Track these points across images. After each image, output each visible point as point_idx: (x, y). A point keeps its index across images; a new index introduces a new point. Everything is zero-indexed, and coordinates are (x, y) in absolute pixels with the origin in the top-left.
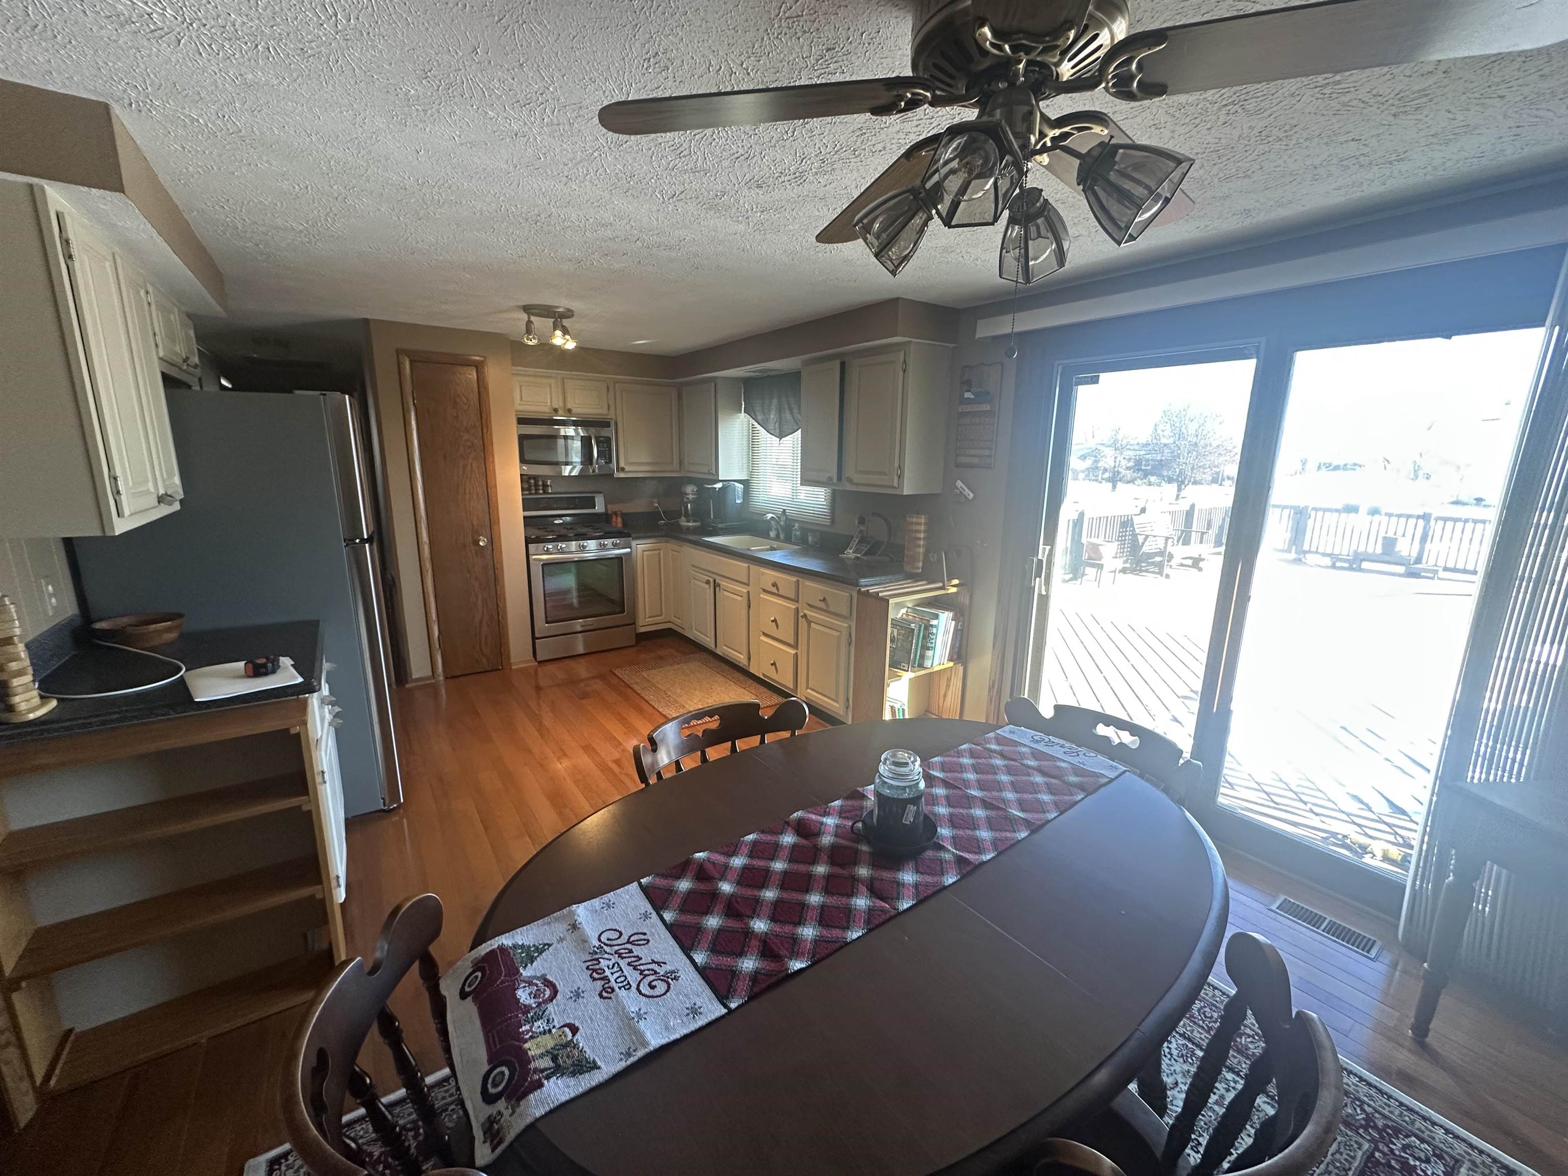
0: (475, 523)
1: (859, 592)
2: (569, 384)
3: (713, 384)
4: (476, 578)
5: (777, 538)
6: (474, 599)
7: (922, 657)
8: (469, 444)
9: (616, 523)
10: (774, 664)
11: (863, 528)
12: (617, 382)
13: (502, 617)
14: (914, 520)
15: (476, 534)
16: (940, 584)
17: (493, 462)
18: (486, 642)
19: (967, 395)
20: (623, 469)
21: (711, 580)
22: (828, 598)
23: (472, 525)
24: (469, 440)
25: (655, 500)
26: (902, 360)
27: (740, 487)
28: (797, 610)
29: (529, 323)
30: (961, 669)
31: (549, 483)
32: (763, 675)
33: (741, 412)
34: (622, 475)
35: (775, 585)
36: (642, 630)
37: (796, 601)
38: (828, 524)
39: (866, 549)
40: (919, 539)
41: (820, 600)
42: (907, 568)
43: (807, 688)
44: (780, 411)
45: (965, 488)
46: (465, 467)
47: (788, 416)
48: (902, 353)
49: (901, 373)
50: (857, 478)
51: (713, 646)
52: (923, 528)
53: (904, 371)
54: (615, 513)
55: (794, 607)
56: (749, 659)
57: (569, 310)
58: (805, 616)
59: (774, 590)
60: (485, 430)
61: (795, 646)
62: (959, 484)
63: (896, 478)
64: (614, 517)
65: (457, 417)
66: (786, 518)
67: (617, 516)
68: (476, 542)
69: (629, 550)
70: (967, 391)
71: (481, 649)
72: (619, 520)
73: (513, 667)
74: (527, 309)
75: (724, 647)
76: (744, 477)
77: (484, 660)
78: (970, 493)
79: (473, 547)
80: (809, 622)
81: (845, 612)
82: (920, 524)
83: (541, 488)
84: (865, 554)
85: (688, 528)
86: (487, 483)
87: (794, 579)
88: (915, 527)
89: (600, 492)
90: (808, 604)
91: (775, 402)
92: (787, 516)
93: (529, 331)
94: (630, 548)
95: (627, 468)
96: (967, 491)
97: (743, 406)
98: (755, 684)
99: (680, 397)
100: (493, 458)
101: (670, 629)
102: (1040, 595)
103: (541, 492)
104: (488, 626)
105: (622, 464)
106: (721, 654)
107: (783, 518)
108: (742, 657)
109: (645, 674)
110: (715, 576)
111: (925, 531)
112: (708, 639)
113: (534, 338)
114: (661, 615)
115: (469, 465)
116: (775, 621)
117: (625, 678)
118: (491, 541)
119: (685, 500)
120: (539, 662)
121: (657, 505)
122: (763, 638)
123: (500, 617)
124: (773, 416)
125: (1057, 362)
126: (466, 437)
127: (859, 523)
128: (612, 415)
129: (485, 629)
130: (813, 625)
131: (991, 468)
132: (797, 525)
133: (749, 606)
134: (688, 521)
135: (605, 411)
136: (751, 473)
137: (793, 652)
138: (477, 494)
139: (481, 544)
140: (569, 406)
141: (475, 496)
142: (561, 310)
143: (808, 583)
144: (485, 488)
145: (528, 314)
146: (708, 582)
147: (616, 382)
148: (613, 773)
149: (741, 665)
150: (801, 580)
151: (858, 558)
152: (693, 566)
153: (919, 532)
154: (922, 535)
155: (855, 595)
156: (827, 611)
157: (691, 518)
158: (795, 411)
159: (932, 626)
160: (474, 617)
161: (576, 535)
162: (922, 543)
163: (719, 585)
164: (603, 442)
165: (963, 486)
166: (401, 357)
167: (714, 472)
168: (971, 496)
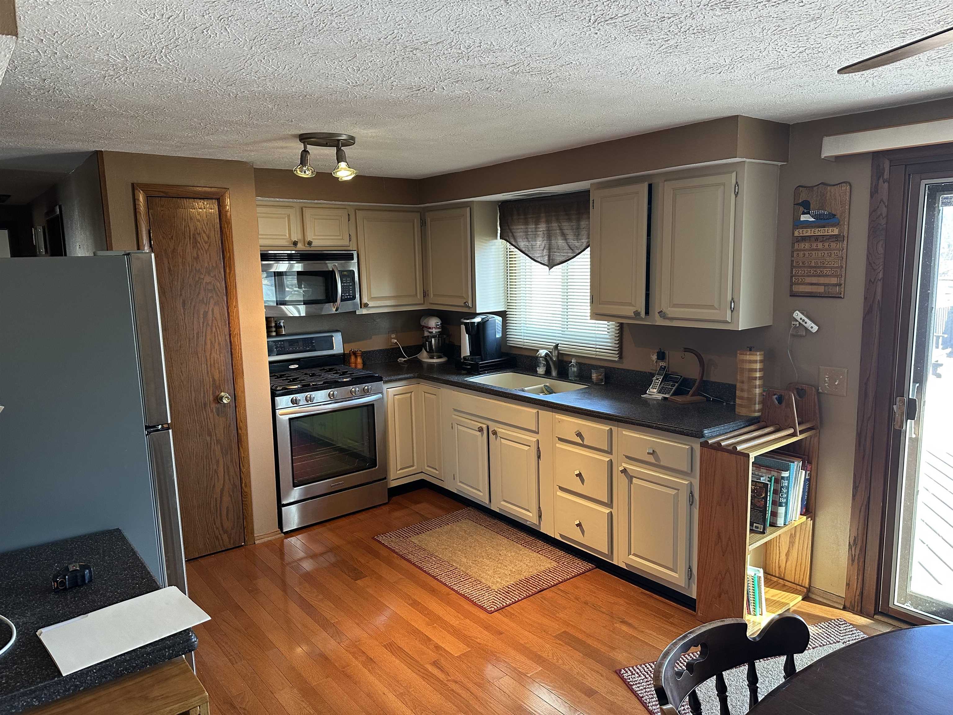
0: (217, 377)
1: (704, 445)
2: (308, 213)
3: (468, 209)
4: (218, 441)
5: (548, 373)
6: (215, 467)
7: (774, 514)
8: (210, 287)
9: (356, 363)
10: (579, 525)
11: (662, 364)
12: (359, 210)
13: (245, 483)
14: (748, 357)
15: (217, 387)
16: (791, 431)
17: (236, 306)
18: (227, 515)
19: (803, 218)
20: (366, 305)
21: (484, 427)
22: (657, 451)
23: (214, 380)
24: (210, 283)
25: (393, 336)
26: (734, 182)
27: (499, 319)
28: (611, 462)
29: (305, 152)
30: (810, 522)
31: (282, 324)
32: (561, 535)
33: (496, 238)
34: (365, 311)
35: (579, 435)
36: (394, 484)
37: (609, 452)
38: (617, 359)
39: (674, 388)
40: (755, 378)
41: (648, 453)
42: (742, 411)
43: (630, 553)
44: (549, 236)
45: (806, 320)
46: (206, 314)
47: (561, 242)
48: (734, 174)
49: (733, 196)
50: (671, 312)
51: (487, 501)
52: (758, 366)
53: (736, 195)
54: (355, 353)
55: (608, 459)
56: (540, 517)
57: (352, 138)
58: (624, 471)
59: (578, 440)
60: (228, 271)
61: (609, 504)
62: (798, 315)
63: (729, 312)
64: (353, 358)
65: (197, 258)
66: (559, 353)
67: (356, 357)
68: (218, 400)
69: (380, 395)
70: (804, 213)
71: (222, 523)
72: (359, 360)
73: (257, 542)
74: (304, 138)
75: (503, 503)
76: (500, 308)
77: (225, 537)
78: (813, 325)
79: (214, 406)
80: (630, 478)
81: (684, 466)
82: (755, 362)
83: (274, 329)
84: (675, 394)
85: (431, 365)
86: (230, 331)
87: (606, 428)
88: (747, 366)
89: (337, 331)
90: (627, 457)
91: (542, 227)
92: (558, 350)
93: (303, 161)
94: (381, 393)
95: (371, 304)
96: (809, 324)
97: (499, 232)
98: (546, 546)
99: (423, 223)
100: (237, 302)
101: (422, 481)
102: (910, 438)
103: (274, 334)
104: (231, 496)
105: (365, 300)
106: (498, 511)
107: (555, 353)
108: (531, 515)
109: (415, 539)
110: (489, 423)
111: (760, 370)
112: (481, 494)
113: (308, 170)
114: (413, 466)
115: (210, 313)
116: (579, 475)
117: (393, 545)
118: (235, 398)
119: (426, 334)
120: (285, 533)
121: (396, 341)
122: (560, 493)
123: (243, 485)
124: (540, 243)
125: (924, 182)
126: (207, 279)
127: (658, 359)
128: (353, 246)
129: (226, 498)
130: (634, 480)
131: (841, 297)
132: (573, 361)
133: (539, 457)
134: (432, 358)
135: (346, 242)
136: (508, 304)
137: (607, 511)
138: (219, 344)
139: (225, 401)
140: (309, 238)
141: (217, 347)
142: (344, 137)
143: (626, 433)
144: (228, 337)
145: (304, 143)
146: (481, 430)
147: (357, 209)
148: (438, 679)
149: (528, 524)
150: (614, 429)
151: (665, 399)
152: (455, 410)
153: (755, 370)
154: (758, 375)
155: (697, 447)
156: (658, 466)
157: (435, 354)
158: (570, 237)
159: (783, 478)
160: (214, 486)
161: (324, 383)
162: (758, 382)
163: (495, 433)
164: (345, 275)
165: (804, 318)
166: (136, 192)
167: (470, 305)
168: (815, 328)
